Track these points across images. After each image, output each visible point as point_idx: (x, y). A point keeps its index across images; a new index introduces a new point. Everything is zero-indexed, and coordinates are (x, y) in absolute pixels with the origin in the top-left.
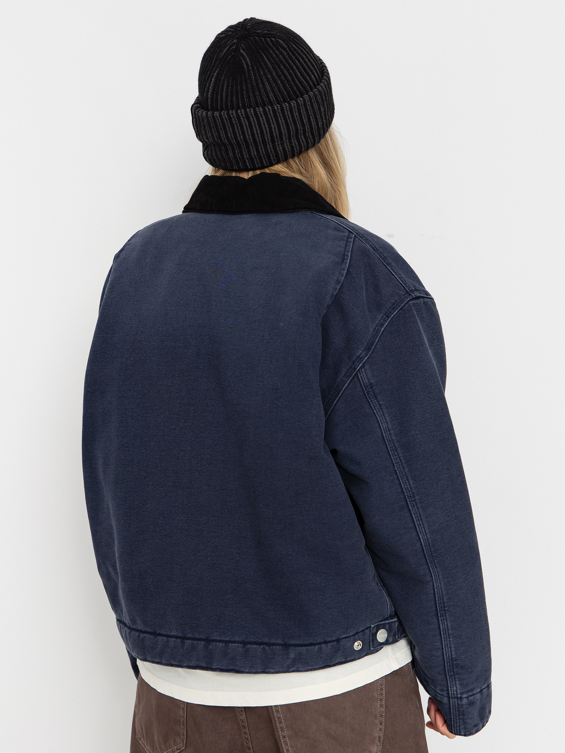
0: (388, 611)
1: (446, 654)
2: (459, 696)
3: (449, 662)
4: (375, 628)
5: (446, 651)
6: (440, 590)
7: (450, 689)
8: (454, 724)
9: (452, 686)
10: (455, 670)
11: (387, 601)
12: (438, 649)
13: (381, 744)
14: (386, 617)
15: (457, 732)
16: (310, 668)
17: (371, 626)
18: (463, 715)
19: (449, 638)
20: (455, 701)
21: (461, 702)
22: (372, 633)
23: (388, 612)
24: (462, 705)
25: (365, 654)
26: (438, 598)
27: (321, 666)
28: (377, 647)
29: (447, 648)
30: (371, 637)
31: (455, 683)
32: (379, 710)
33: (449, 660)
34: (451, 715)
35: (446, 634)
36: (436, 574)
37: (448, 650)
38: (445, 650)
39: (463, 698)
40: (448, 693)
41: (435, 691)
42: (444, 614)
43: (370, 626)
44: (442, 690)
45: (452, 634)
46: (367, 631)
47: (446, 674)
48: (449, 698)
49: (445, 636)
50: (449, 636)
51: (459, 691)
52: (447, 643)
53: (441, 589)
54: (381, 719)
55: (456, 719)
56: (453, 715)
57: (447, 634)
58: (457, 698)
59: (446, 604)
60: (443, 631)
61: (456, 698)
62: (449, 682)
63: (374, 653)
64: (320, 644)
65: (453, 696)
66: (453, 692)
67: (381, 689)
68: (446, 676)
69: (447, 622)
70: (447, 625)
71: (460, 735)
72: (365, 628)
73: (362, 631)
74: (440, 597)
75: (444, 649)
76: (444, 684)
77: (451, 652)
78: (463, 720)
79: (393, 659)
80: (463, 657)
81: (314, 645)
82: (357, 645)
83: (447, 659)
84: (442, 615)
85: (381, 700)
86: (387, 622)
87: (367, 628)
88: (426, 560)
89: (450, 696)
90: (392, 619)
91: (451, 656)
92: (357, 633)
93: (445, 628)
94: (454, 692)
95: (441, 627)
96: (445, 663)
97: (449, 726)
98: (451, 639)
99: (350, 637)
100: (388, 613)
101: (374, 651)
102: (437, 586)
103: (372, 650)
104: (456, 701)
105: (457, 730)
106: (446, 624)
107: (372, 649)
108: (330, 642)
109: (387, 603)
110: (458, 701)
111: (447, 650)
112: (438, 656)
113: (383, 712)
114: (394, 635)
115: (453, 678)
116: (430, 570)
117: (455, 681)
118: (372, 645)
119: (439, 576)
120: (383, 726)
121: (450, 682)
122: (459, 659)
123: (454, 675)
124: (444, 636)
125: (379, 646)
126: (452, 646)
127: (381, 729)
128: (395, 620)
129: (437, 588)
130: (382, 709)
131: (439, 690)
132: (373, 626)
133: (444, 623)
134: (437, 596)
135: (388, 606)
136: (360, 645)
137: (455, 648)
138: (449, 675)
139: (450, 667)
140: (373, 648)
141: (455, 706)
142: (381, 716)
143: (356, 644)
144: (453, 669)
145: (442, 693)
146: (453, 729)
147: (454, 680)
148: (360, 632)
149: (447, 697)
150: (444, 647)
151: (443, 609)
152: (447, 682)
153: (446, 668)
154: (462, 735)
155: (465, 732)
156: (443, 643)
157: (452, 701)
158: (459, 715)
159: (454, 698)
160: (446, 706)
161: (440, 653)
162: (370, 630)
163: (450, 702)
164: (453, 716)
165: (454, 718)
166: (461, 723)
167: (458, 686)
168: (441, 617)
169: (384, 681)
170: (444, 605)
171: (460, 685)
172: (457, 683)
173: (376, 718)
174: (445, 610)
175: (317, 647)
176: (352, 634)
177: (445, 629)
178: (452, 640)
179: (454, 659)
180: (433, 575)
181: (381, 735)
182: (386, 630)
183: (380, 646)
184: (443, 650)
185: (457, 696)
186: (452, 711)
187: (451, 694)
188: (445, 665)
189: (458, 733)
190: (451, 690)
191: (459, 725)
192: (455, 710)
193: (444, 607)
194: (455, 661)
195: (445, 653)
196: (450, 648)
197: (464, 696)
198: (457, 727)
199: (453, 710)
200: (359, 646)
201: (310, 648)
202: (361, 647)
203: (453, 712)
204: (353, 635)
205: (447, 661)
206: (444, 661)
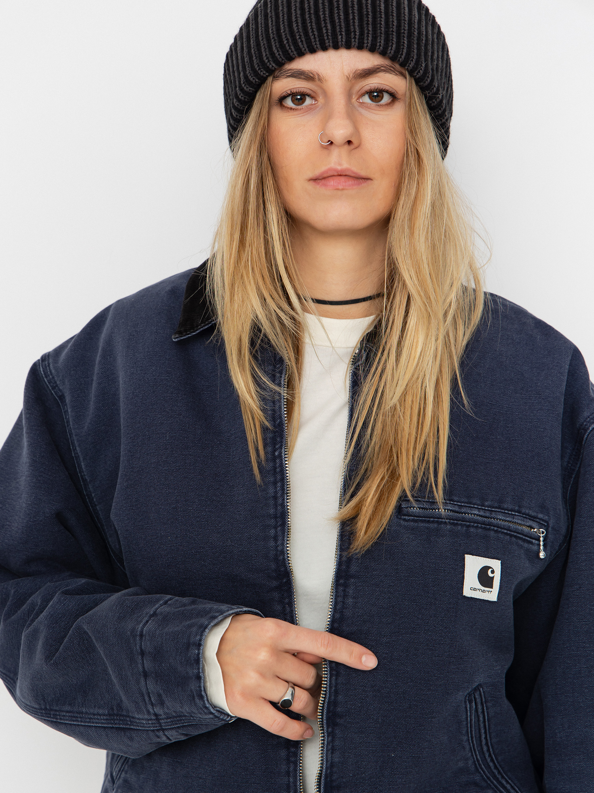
1: (102, 723)
5: (99, 723)
33: (110, 720)
37: (97, 719)
49: (79, 719)
59: (43, 707)
69: (63, 711)
75: (95, 725)
77: (100, 715)
83: (109, 723)
91: (105, 715)
96: (116, 728)
98: (84, 710)
111: (97, 721)
115: (133, 720)
121: (138, 726)
123: (130, 717)
126: (92, 711)
137: (95, 707)
138: (130, 725)
139: (121, 720)
144: (123, 716)
150: (93, 725)
153: (121, 726)
156: (87, 724)
170: (44, 710)
177: (72, 717)
178: (86, 709)
179: (111, 712)
193: (46, 709)
194: (112, 709)
196: (94, 715)
205: (112, 724)
206: (113, 728)
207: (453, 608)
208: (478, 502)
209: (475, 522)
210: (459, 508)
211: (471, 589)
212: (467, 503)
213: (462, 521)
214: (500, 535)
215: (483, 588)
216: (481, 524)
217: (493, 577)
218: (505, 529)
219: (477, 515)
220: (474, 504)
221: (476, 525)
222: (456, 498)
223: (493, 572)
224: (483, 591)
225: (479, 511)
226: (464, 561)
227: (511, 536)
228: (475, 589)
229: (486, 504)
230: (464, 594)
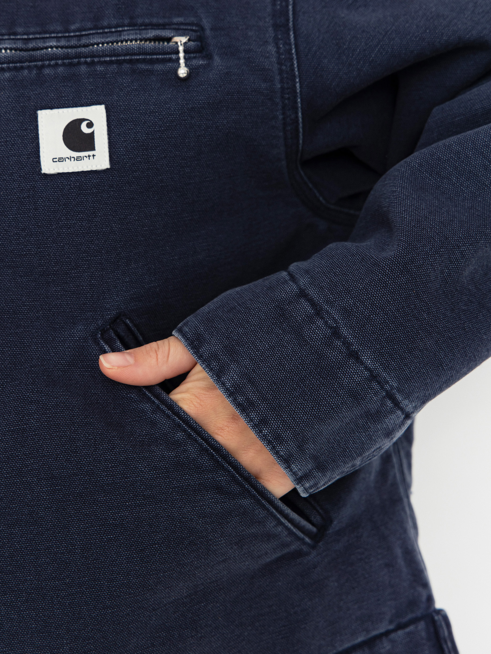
207: (29, 197)
208: (59, 28)
209: (51, 59)
210: (25, 44)
211: (54, 160)
212: (40, 33)
213: (30, 61)
214: (100, 68)
215: (76, 154)
216: (63, 59)
217: (93, 133)
218: (107, 56)
219: (57, 47)
220: (51, 33)
221: (53, 62)
222: (20, 30)
223: (90, 125)
224: (78, 159)
225: (58, 41)
226: (37, 121)
227: (119, 63)
228: (61, 160)
229: (73, 27)
230: (43, 172)
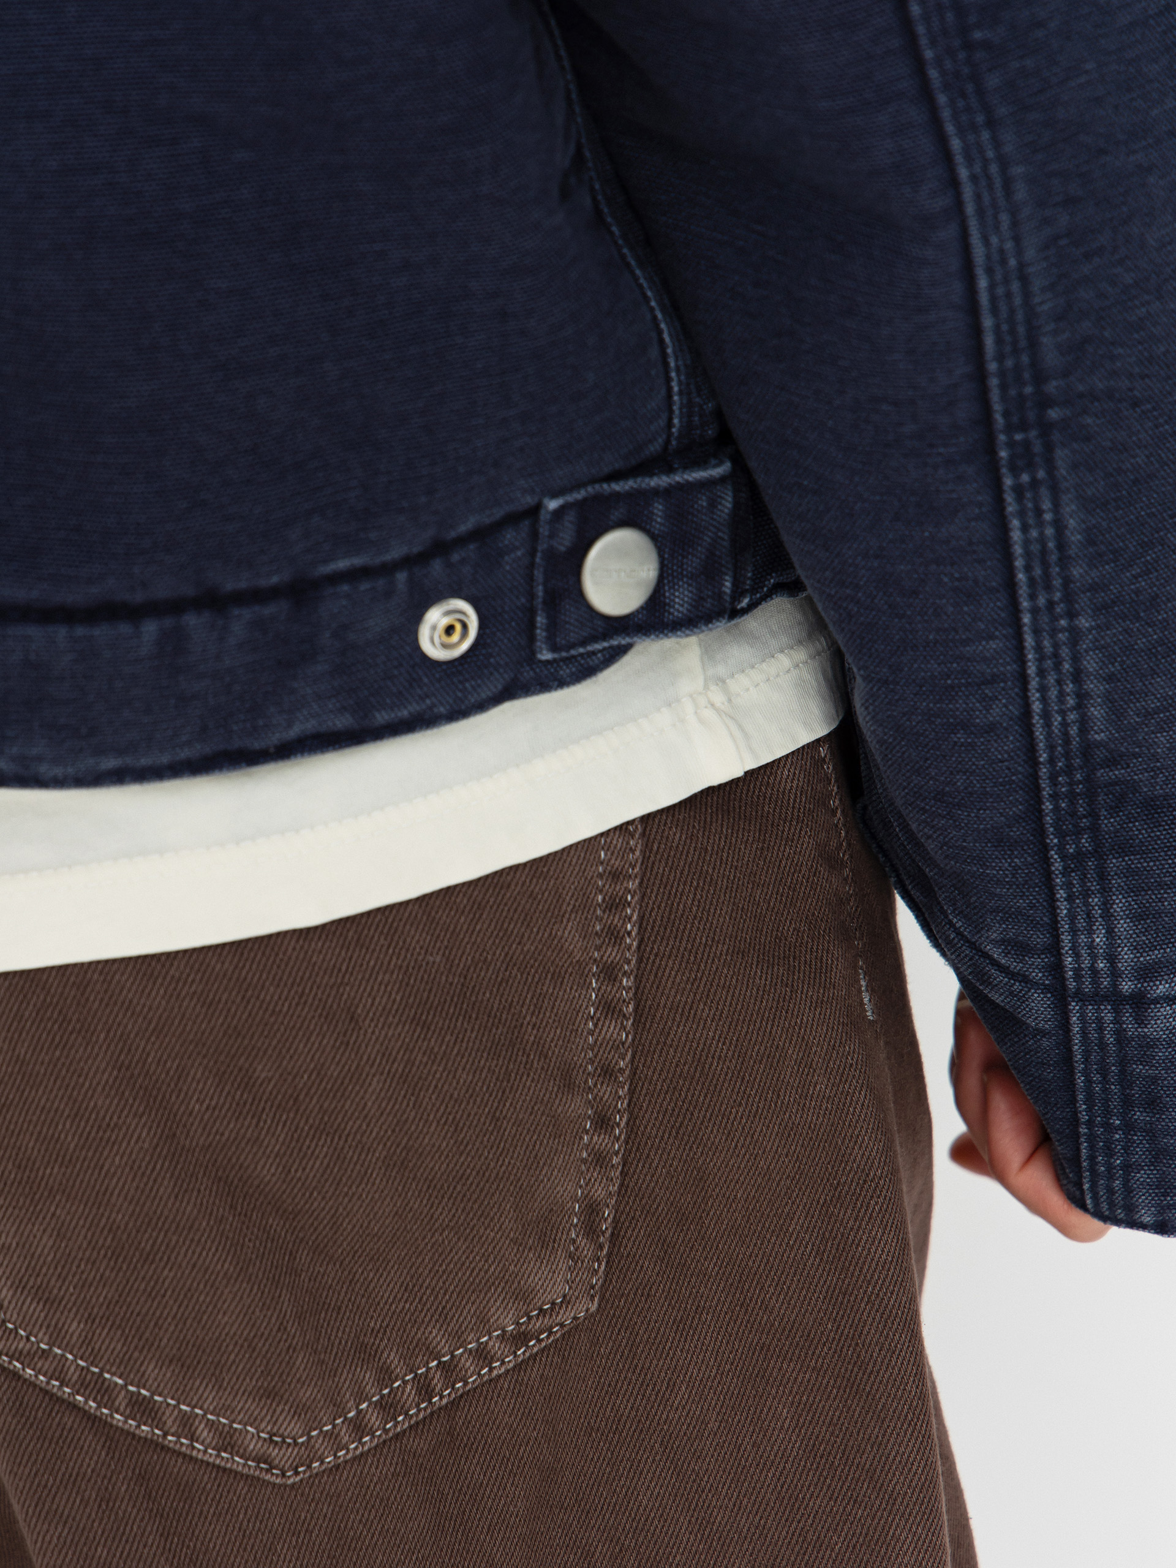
0: (671, 412)
1: (1046, 715)
2: (1126, 987)
3: (1069, 770)
4: (570, 517)
5: (1044, 700)
6: (1015, 286)
7: (1066, 939)
8: (1092, 1158)
9: (1081, 923)
10: (1108, 823)
11: (661, 341)
12: (993, 680)
13: (601, 1247)
14: (655, 447)
15: (1112, 1205)
16: (110, 763)
17: (535, 511)
18: (1153, 1104)
19: (1071, 615)
20: (1099, 1021)
21: (1141, 1022)
22: (551, 555)
23: (670, 419)
24: (1148, 1045)
25: (495, 686)
26: (999, 341)
27: (184, 754)
28: (583, 643)
29: (1051, 679)
30: (539, 575)
31: (1106, 906)
32: (591, 1033)
33: (1067, 755)
34: (1073, 1101)
35: (1048, 587)
36: (985, 168)
37: (1062, 695)
38: (1043, 689)
39: (1156, 1001)
40: (1057, 969)
41: (972, 945)
42: (1037, 448)
43: (529, 500)
44: (1021, 949)
45: (1094, 588)
46: (510, 536)
47: (1045, 848)
48: (1060, 997)
49: (1041, 601)
50: (1069, 597)
51: (1126, 956)
52: (1056, 646)
53: (1024, 279)
54: (605, 1091)
55: (1108, 1127)
56: (1090, 1099)
57: (1057, 582)
58: (1116, 999)
59: (1052, 387)
60: (1028, 568)
61: (1106, 998)
62: (1061, 894)
63: (562, 684)
64: (176, 607)
65: (1087, 987)
66: (1086, 964)
67: (615, 904)
68: (1046, 861)
69: (1056, 507)
70: (1059, 525)
71: (1133, 1223)
72: (498, 513)
73: (479, 534)
74: (1013, 331)
75: (1034, 684)
76: (1032, 907)
77: (1079, 707)
78: (1151, 1134)
79: (708, 714)
80: (1162, 738)
81: (134, 613)
82: (445, 621)
83: (1051, 748)
84: (1023, 458)
85: (610, 973)
86: (661, 481)
87: (512, 519)
88: (919, 66)
89: (1072, 985)
90: (700, 463)
91: (1084, 730)
92: (440, 548)
93: (1044, 546)
94: (1094, 957)
95: (1016, 535)
96: (1035, 777)
97: (1063, 1169)
98: (1084, 622)
99: (388, 569)
100: (670, 424)
101: (564, 672)
102: (988, 257)
103: (548, 662)
104: (1108, 1017)
105: (1111, 1191)
106: (1048, 517)
107: (546, 655)
108: (241, 598)
109: (664, 356)
110: (1117, 1021)
111: (1053, 693)
112: (991, 728)
113: (617, 1046)
114: (710, 573)
115: (1092, 874)
116: (942, 139)
117: (1105, 891)
118: (547, 630)
119: (1007, 183)
120: (618, 1139)
121: (1070, 899)
122: (1136, 756)
123: (1098, 853)
124: (1032, 597)
125: (595, 639)
126: (1090, 664)
127: (600, 1159)
128: (717, 472)
129: (989, 271)
130: (611, 1030)
131: (995, 942)
132: (553, 505)
133: (1039, 512)
134: (988, 322)
135: (668, 379)
136: (465, 626)
137: (1110, 678)
138: (1064, 857)
139: (1072, 803)
140: (554, 648)
141: (1102, 1045)
142: (607, 1073)
143: (435, 617)
144: (1093, 815)
145: (1015, 966)
146: (1086, 1186)
147: (1094, 886)
148: (462, 541)
149: (1046, 989)
150: (1032, 670)
151: (1031, 416)
152: (1052, 899)
153: (1048, 806)
154: (1143, 1227)
155: (1162, 1210)
156: (1029, 641)
157: (1083, 1018)
158: (1127, 1103)
159: (1097, 998)
160: (1045, 1043)
161: (1001, 710)
162: (534, 535)
163: (1067, 1019)
164: (1089, 1109)
165: (1090, 1123)
166: (1139, 1154)
167: (1122, 926)
168: (1015, 471)
169: (633, 851)
170: (1038, 391)
171: (1137, 918)
172: (1119, 905)
173: (568, 1082)
174: (1045, 428)
175: (150, 628)
176: (395, 553)
177: (1044, 551)
178: (1090, 630)
179: (1100, 754)
180: (963, 173)
181: (599, 1193)
182: (653, 537)
183: (605, 637)
184: (1025, 689)
185: (1115, 985)
186: (1080, 1080)
187: (1077, 972)
188: (1038, 789)
189: (1120, 1213)
190: (1074, 948)
191: (1127, 1167)
192: (1104, 1072)
193: (1044, 402)
194: (1112, 762)
195: (1037, 707)
196: (1076, 679)
197: (1162, 989)
198: (1111, 1177)
199: (1086, 1073)
200: (456, 637)
201: (101, 632)
202: (465, 646)
203: (1089, 1081)
204: (407, 562)
205: (1052, 761)
206: (1034, 763)
